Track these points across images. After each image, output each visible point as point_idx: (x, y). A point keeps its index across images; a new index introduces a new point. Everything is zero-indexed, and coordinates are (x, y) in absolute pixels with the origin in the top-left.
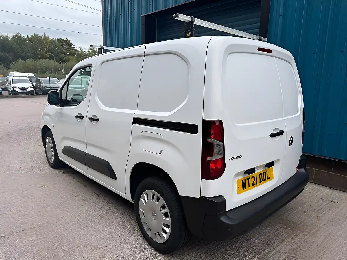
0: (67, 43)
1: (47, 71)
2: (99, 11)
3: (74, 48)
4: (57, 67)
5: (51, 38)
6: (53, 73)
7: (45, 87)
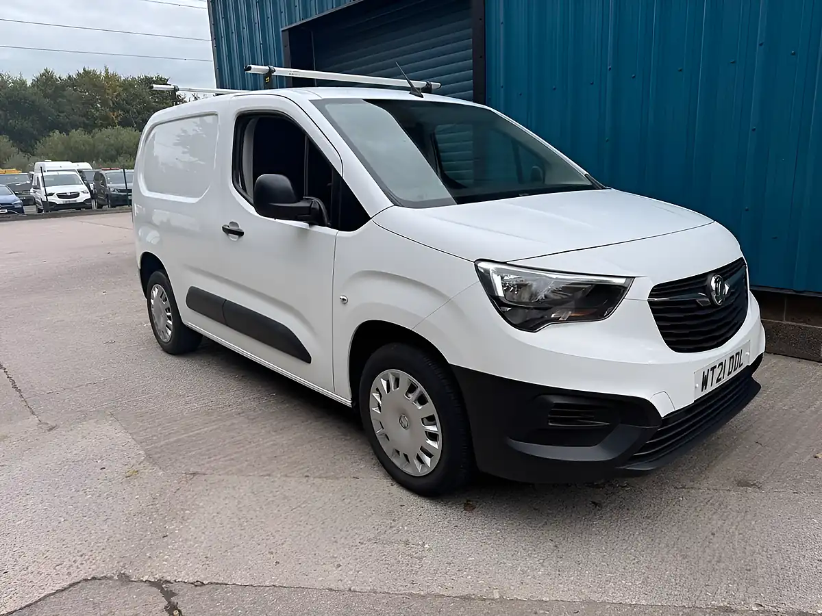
1: (120, 154)
5: (122, 76)
7: (114, 191)
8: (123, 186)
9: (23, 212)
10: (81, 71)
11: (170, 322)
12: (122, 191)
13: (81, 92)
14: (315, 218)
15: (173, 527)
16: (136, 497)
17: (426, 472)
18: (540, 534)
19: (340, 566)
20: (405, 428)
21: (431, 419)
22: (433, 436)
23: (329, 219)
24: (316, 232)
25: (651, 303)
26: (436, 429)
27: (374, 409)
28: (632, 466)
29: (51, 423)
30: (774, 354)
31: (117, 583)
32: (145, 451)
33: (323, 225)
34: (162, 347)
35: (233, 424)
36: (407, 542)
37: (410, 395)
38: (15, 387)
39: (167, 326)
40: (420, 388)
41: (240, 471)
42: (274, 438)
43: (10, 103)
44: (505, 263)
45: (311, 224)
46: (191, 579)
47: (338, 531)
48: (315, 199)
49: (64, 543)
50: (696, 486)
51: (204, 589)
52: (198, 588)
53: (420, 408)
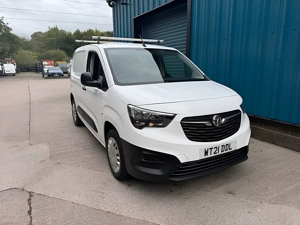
9: (63, 76)
10: (88, 30)
13: (88, 36)
14: (99, 87)
15: (43, 177)
18: (145, 197)
19: (80, 196)
20: (114, 156)
22: (118, 160)
25: (181, 123)
26: (119, 158)
27: (109, 150)
29: (32, 143)
30: (285, 147)
31: (21, 191)
32: (50, 155)
33: (101, 89)
36: (103, 193)
38: (29, 131)
39: (75, 117)
40: (116, 144)
41: (71, 164)
43: (66, 40)
44: (135, 106)
46: (38, 193)
47: (86, 186)
48: (99, 80)
51: (40, 196)
52: (39, 195)
53: (116, 150)
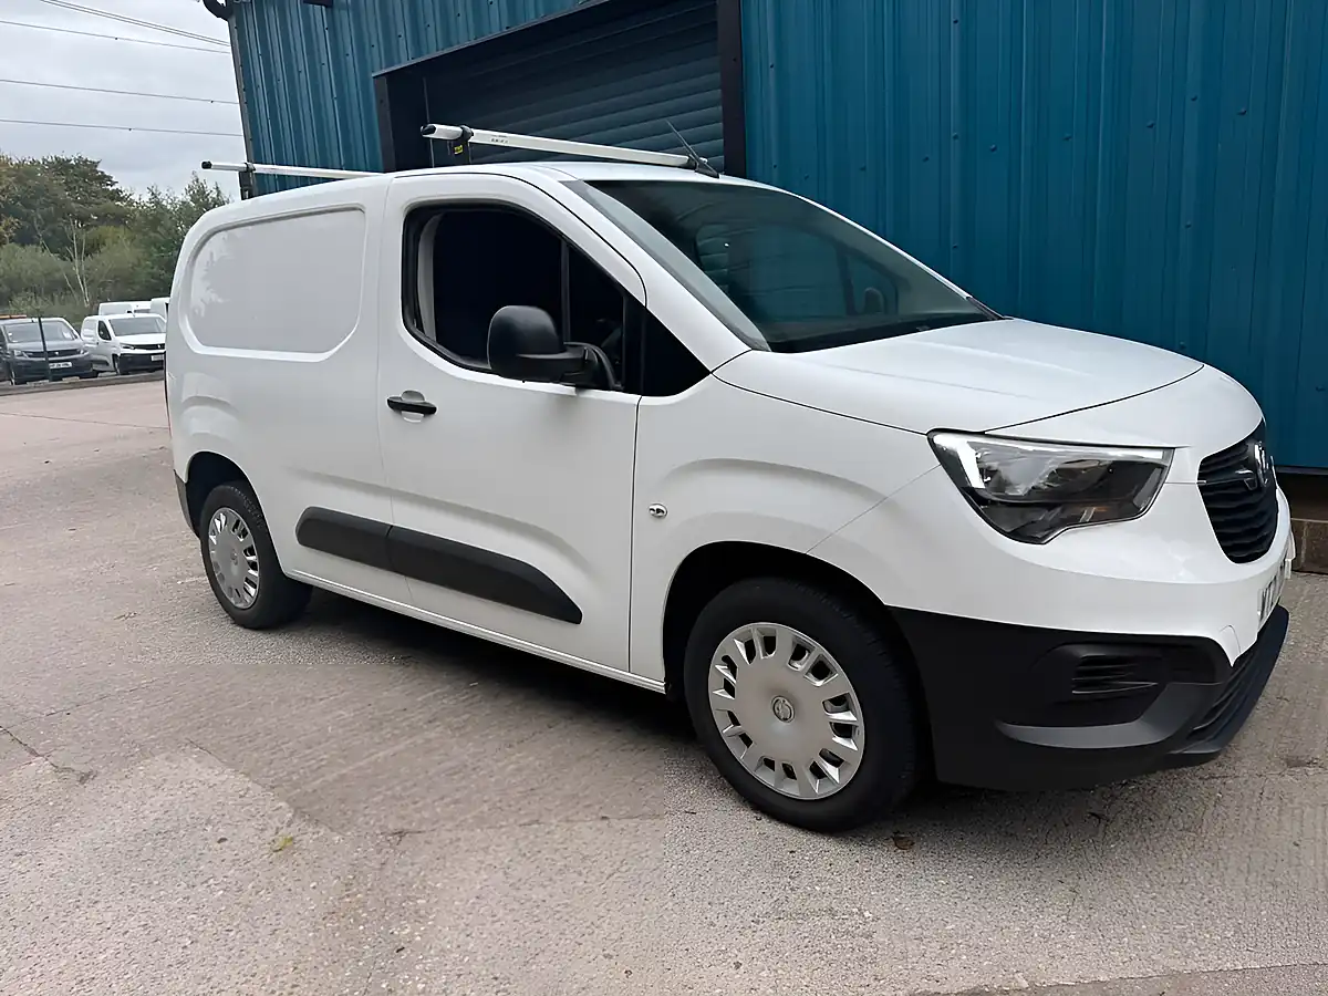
0: (84, 175)
1: (17, 292)
2: (220, 42)
3: (118, 191)
4: (57, 275)
5: (13, 158)
6: (40, 300)
7: (22, 355)
8: (37, 346)
11: (256, 574)
12: (36, 354)
14: (587, 377)
15: (407, 931)
16: (312, 885)
17: (830, 790)
18: (1038, 874)
19: (739, 964)
20: (785, 719)
21: (840, 702)
22: (844, 730)
23: (618, 378)
24: (590, 399)
25: (1202, 489)
26: (852, 718)
27: (716, 692)
28: (1190, 749)
29: (80, 768)
32: (287, 802)
33: (606, 387)
34: (233, 619)
35: (428, 741)
36: (832, 912)
37: (796, 664)
39: (247, 580)
40: (819, 650)
41: (481, 821)
42: (513, 758)
44: (982, 434)
45: (581, 387)
48: (587, 346)
49: (211, 984)
50: (1230, 772)
53: (819, 683)
